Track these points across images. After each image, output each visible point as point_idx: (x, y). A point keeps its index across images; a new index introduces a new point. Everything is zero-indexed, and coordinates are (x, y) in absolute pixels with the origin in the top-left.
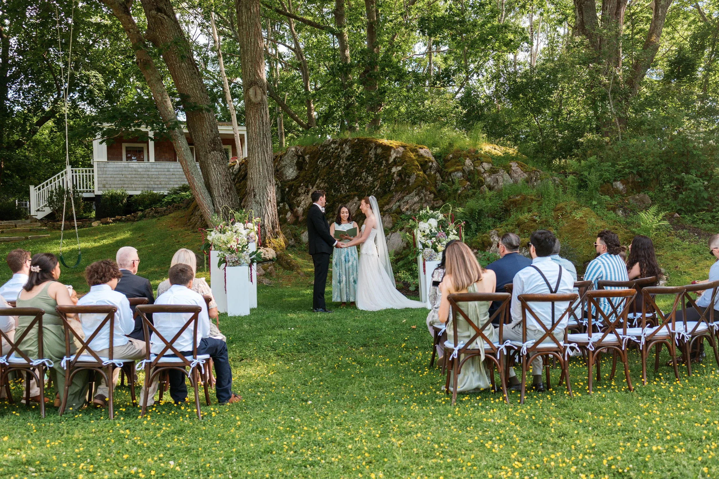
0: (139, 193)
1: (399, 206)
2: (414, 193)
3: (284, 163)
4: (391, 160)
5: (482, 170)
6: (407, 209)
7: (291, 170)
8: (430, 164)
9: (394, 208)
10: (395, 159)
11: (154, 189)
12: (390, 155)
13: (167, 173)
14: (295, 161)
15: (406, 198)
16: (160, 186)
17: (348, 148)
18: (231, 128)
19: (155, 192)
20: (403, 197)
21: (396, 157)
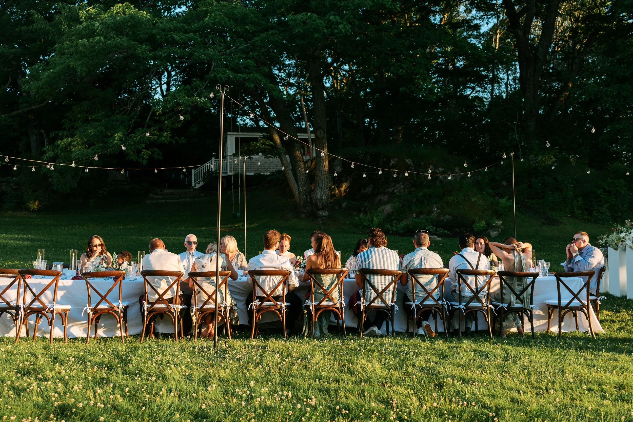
0: (253, 174)
1: (393, 190)
2: (401, 183)
3: (335, 164)
4: (391, 164)
5: (438, 171)
6: (397, 192)
7: (339, 168)
8: (411, 168)
9: (391, 191)
10: (392, 165)
11: (261, 171)
12: (390, 162)
13: (269, 162)
14: (341, 163)
15: (397, 186)
16: (264, 170)
17: (369, 157)
18: (306, 135)
19: (262, 173)
20: (395, 186)
21: (393, 164)
